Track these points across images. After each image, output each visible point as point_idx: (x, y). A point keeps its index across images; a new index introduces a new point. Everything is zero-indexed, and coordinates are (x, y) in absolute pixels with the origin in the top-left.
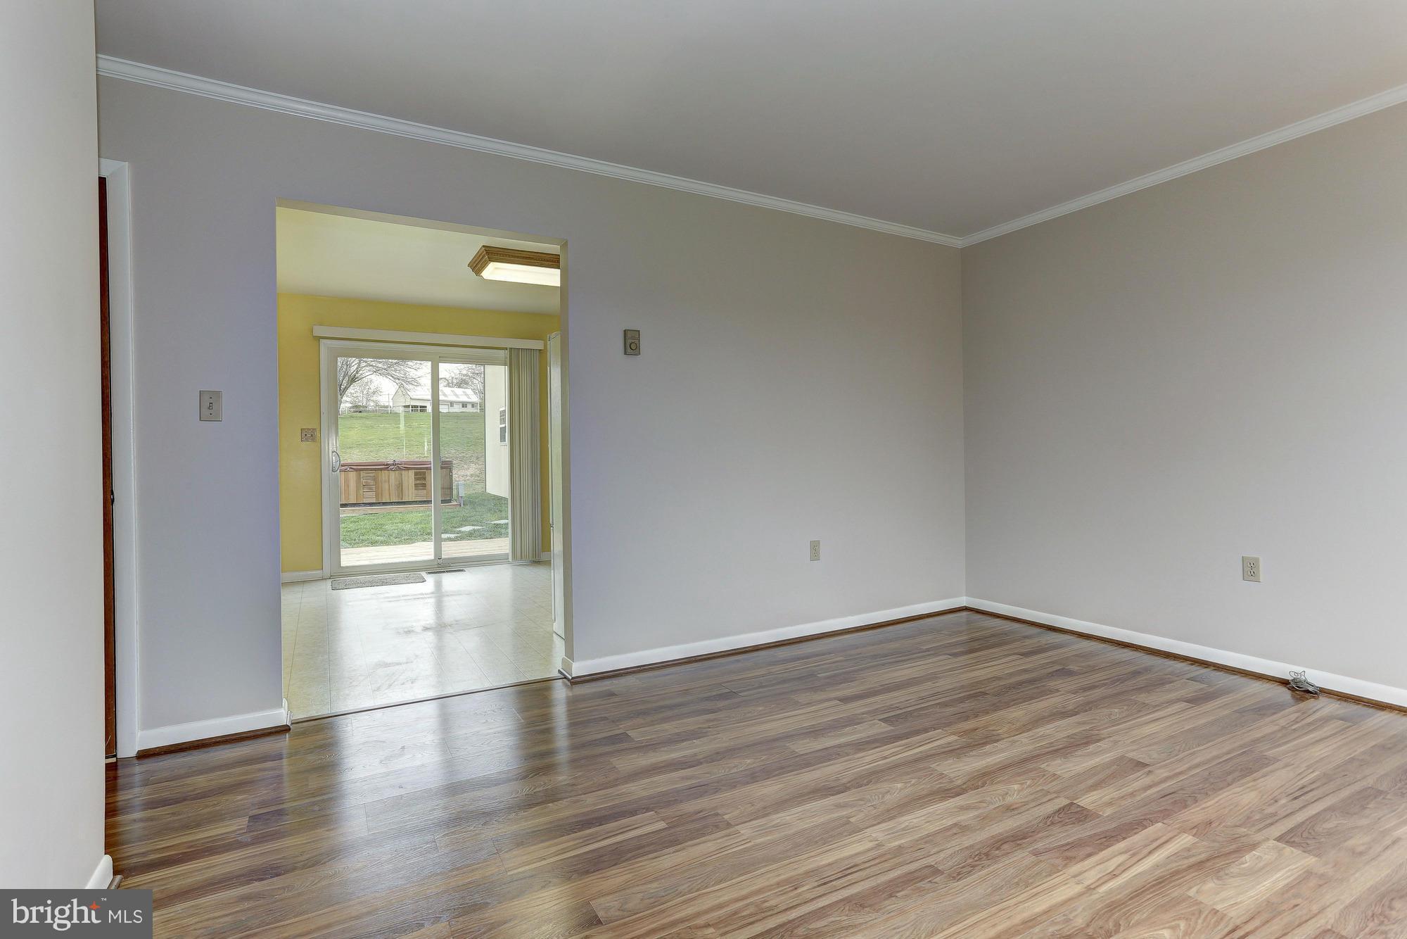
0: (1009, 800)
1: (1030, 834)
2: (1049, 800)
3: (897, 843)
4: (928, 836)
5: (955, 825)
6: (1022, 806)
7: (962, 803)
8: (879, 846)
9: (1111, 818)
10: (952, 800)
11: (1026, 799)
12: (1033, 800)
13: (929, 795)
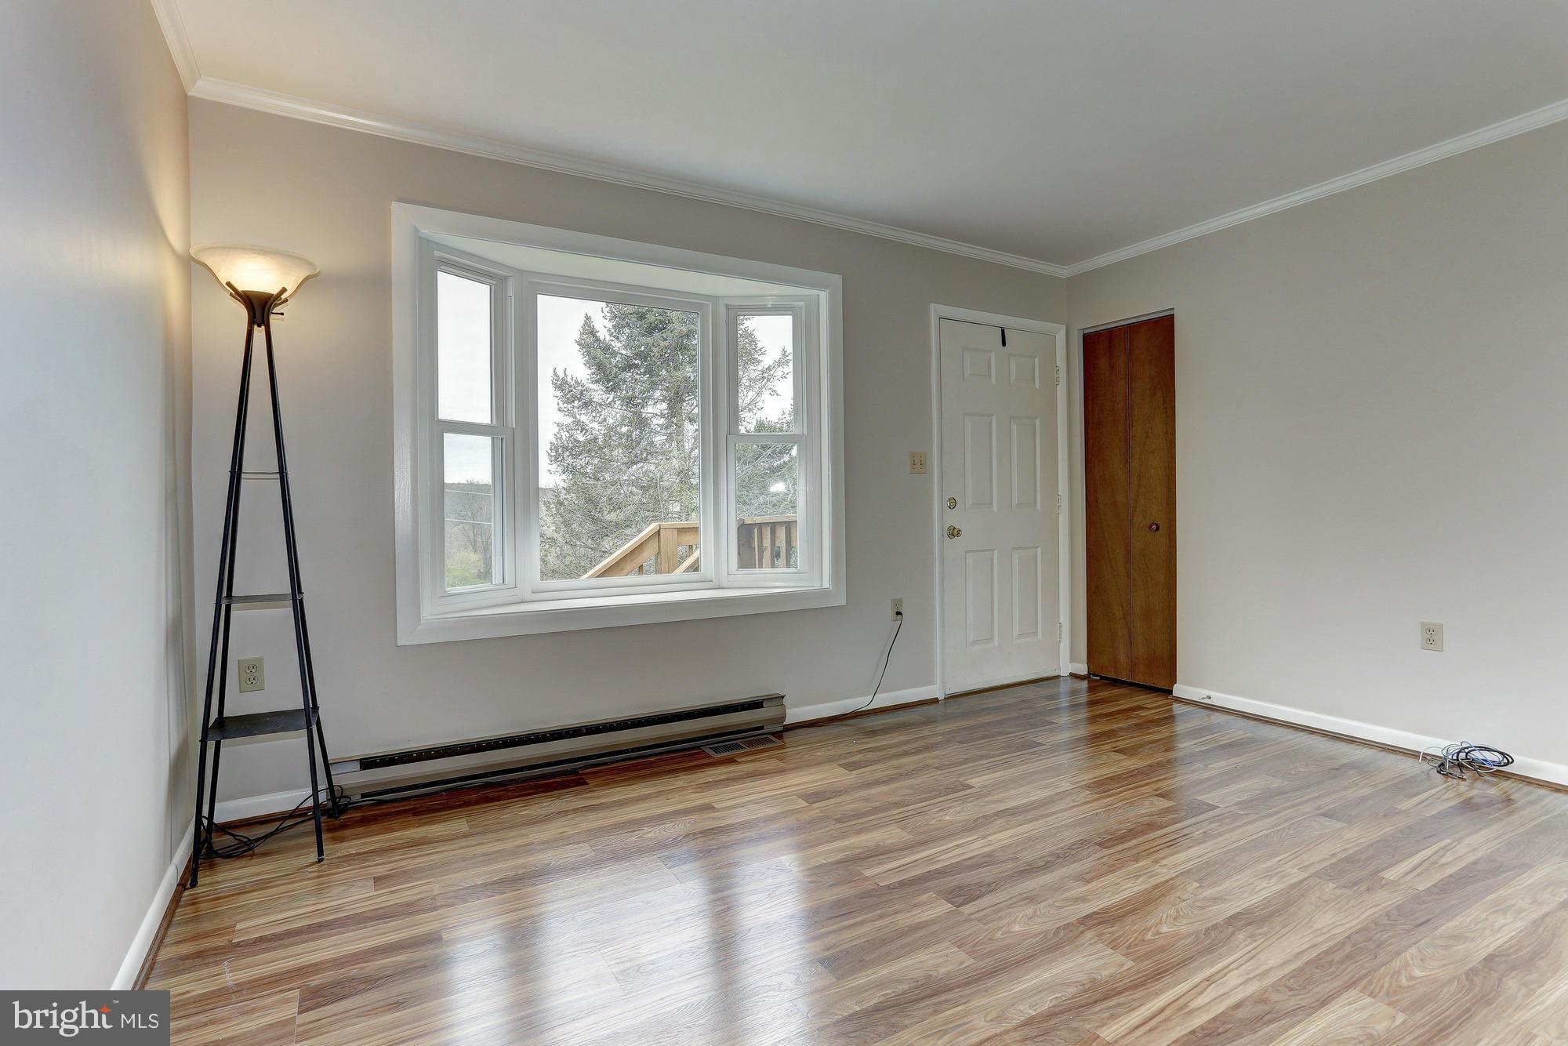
0: (1029, 911)
1: (1015, 874)
2: (982, 910)
3: (1141, 864)
4: (1113, 871)
5: (1089, 882)
6: (1015, 903)
7: (1082, 906)
8: (1156, 862)
9: (926, 891)
10: (1095, 910)
11: (1010, 910)
12: (1001, 910)
13: (1124, 916)
